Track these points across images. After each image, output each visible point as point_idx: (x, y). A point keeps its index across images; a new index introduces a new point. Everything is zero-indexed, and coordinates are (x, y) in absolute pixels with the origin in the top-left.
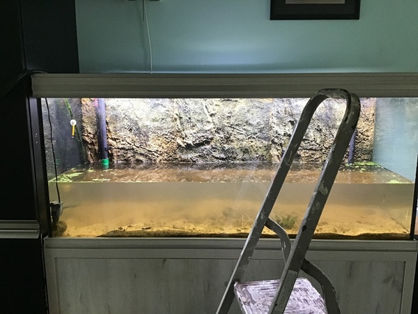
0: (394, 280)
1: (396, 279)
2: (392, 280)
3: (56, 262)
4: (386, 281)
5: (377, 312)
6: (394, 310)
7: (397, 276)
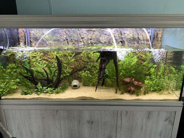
0: (170, 120)
3: (4, 111)
4: (166, 120)
5: (160, 134)
6: (169, 133)
7: (171, 118)
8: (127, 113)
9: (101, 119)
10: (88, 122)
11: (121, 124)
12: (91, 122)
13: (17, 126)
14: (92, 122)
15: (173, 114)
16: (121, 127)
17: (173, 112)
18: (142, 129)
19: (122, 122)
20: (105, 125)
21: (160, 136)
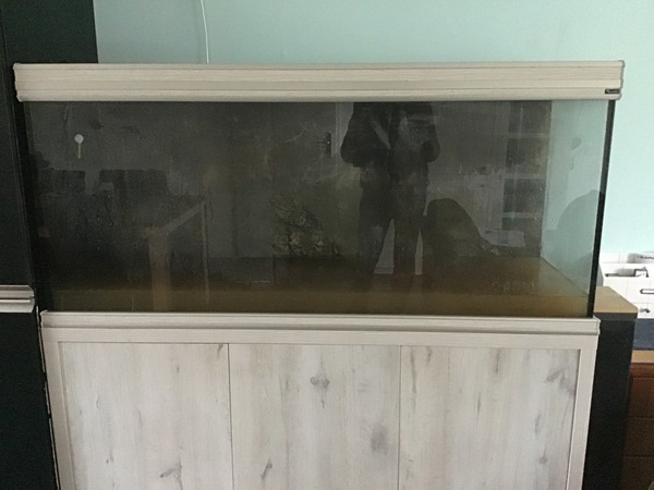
0: (563, 377)
1: (566, 376)
2: (560, 377)
3: (60, 347)
5: (537, 425)
6: (563, 423)
7: (566, 372)
8: (430, 355)
9: (353, 371)
10: (315, 382)
11: (414, 388)
12: (322, 383)
13: (96, 398)
14: (326, 384)
15: (573, 359)
16: (414, 400)
17: (570, 352)
18: (479, 408)
19: (418, 383)
20: (364, 391)
21: (537, 431)
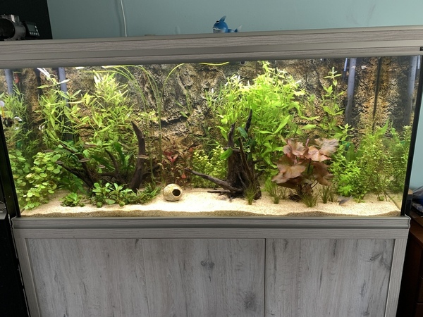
0: (382, 258)
1: (384, 257)
2: (380, 257)
3: (27, 242)
4: (373, 259)
5: (362, 290)
6: (381, 289)
7: (385, 254)
8: (286, 244)
9: (231, 256)
11: (275, 267)
12: (209, 265)
13: (54, 274)
14: (212, 265)
15: (389, 245)
16: (274, 274)
17: (387, 241)
18: (321, 279)
19: (277, 263)
20: (239, 270)
21: (362, 294)
